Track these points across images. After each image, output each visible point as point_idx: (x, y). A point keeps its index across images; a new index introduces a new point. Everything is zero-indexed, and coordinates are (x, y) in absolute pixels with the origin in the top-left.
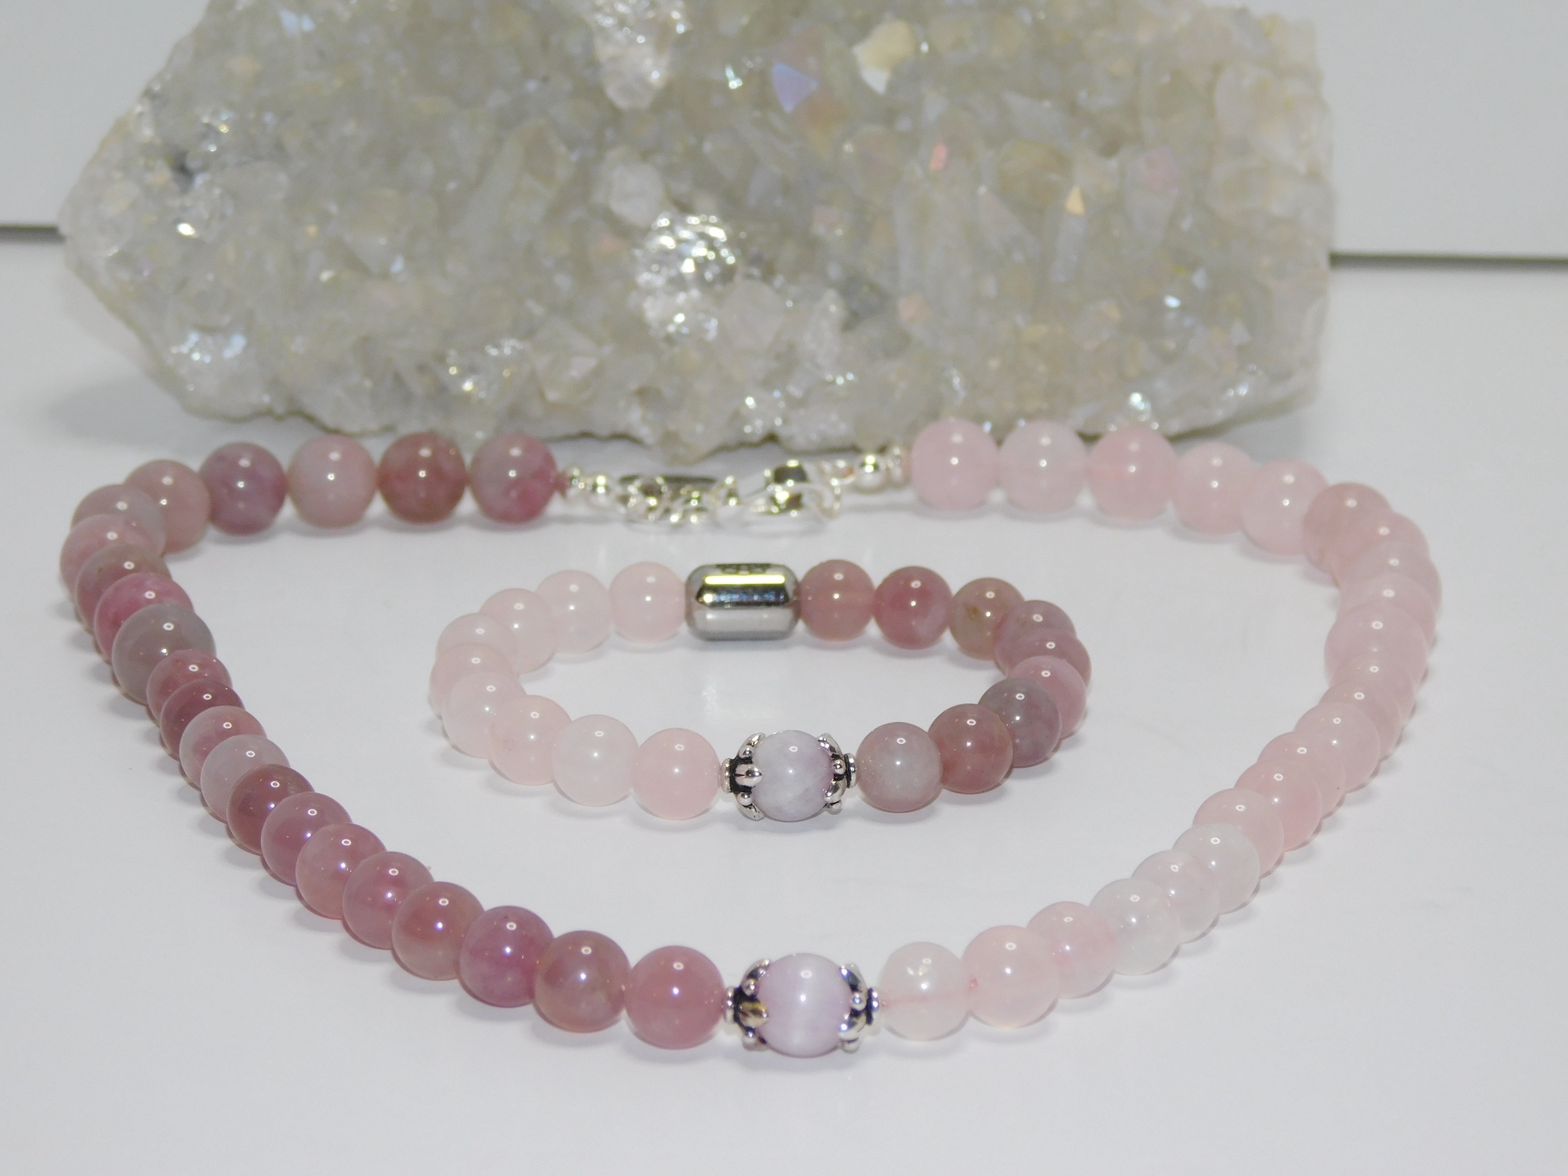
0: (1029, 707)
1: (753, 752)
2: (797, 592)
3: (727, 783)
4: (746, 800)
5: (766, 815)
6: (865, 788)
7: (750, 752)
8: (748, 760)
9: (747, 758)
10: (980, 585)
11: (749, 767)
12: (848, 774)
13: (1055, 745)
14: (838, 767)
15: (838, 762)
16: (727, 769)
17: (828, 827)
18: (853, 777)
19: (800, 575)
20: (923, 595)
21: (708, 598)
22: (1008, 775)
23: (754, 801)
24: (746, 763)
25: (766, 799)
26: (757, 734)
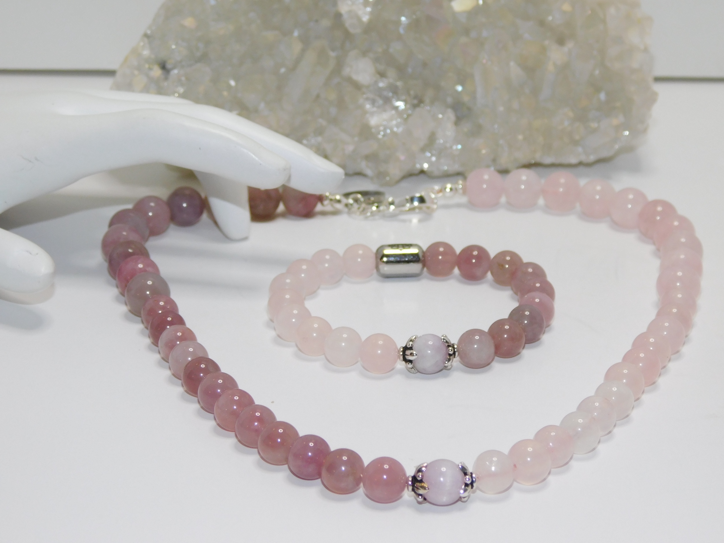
0: (532, 318)
1: (413, 345)
2: (424, 256)
3: (402, 358)
4: (410, 366)
5: (419, 372)
6: (461, 358)
7: (412, 345)
8: (411, 348)
9: (410, 348)
10: (503, 254)
11: (411, 351)
12: (454, 353)
13: (543, 331)
14: (450, 350)
15: (450, 348)
16: (402, 351)
17: (446, 376)
18: (457, 354)
19: (425, 248)
20: (478, 257)
21: (385, 259)
22: (524, 348)
23: (413, 366)
24: (410, 350)
25: (419, 365)
26: (414, 336)
